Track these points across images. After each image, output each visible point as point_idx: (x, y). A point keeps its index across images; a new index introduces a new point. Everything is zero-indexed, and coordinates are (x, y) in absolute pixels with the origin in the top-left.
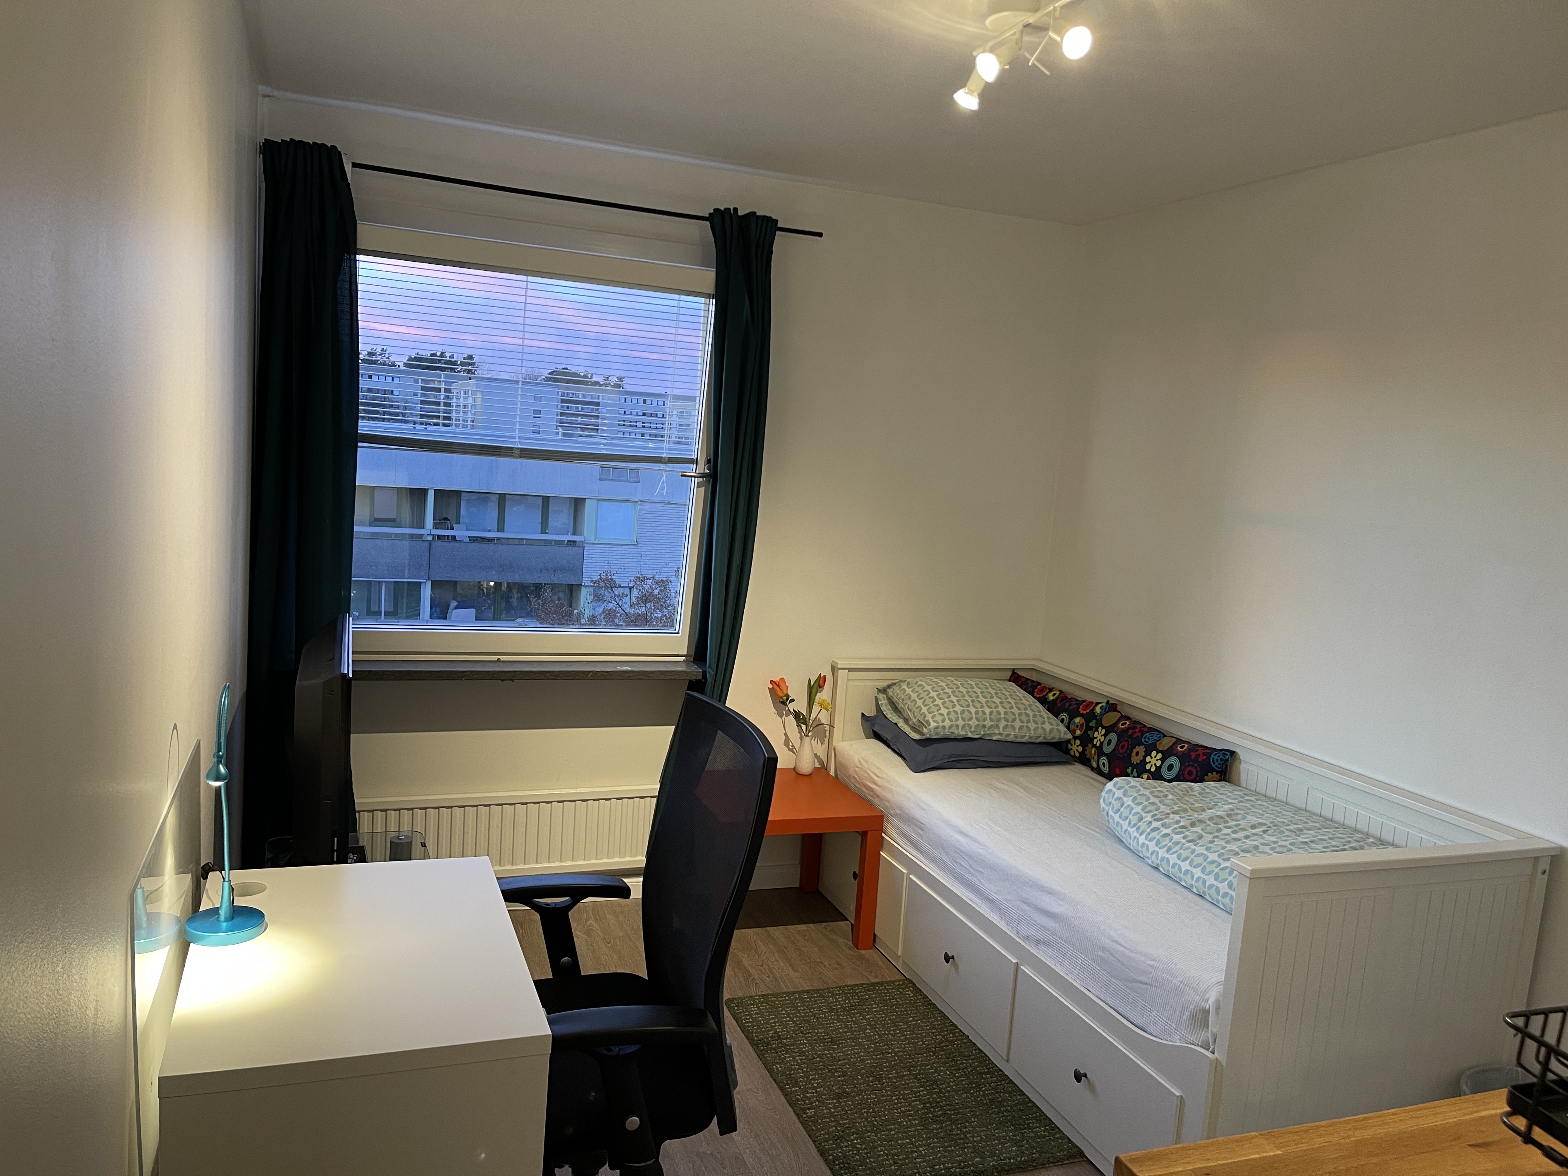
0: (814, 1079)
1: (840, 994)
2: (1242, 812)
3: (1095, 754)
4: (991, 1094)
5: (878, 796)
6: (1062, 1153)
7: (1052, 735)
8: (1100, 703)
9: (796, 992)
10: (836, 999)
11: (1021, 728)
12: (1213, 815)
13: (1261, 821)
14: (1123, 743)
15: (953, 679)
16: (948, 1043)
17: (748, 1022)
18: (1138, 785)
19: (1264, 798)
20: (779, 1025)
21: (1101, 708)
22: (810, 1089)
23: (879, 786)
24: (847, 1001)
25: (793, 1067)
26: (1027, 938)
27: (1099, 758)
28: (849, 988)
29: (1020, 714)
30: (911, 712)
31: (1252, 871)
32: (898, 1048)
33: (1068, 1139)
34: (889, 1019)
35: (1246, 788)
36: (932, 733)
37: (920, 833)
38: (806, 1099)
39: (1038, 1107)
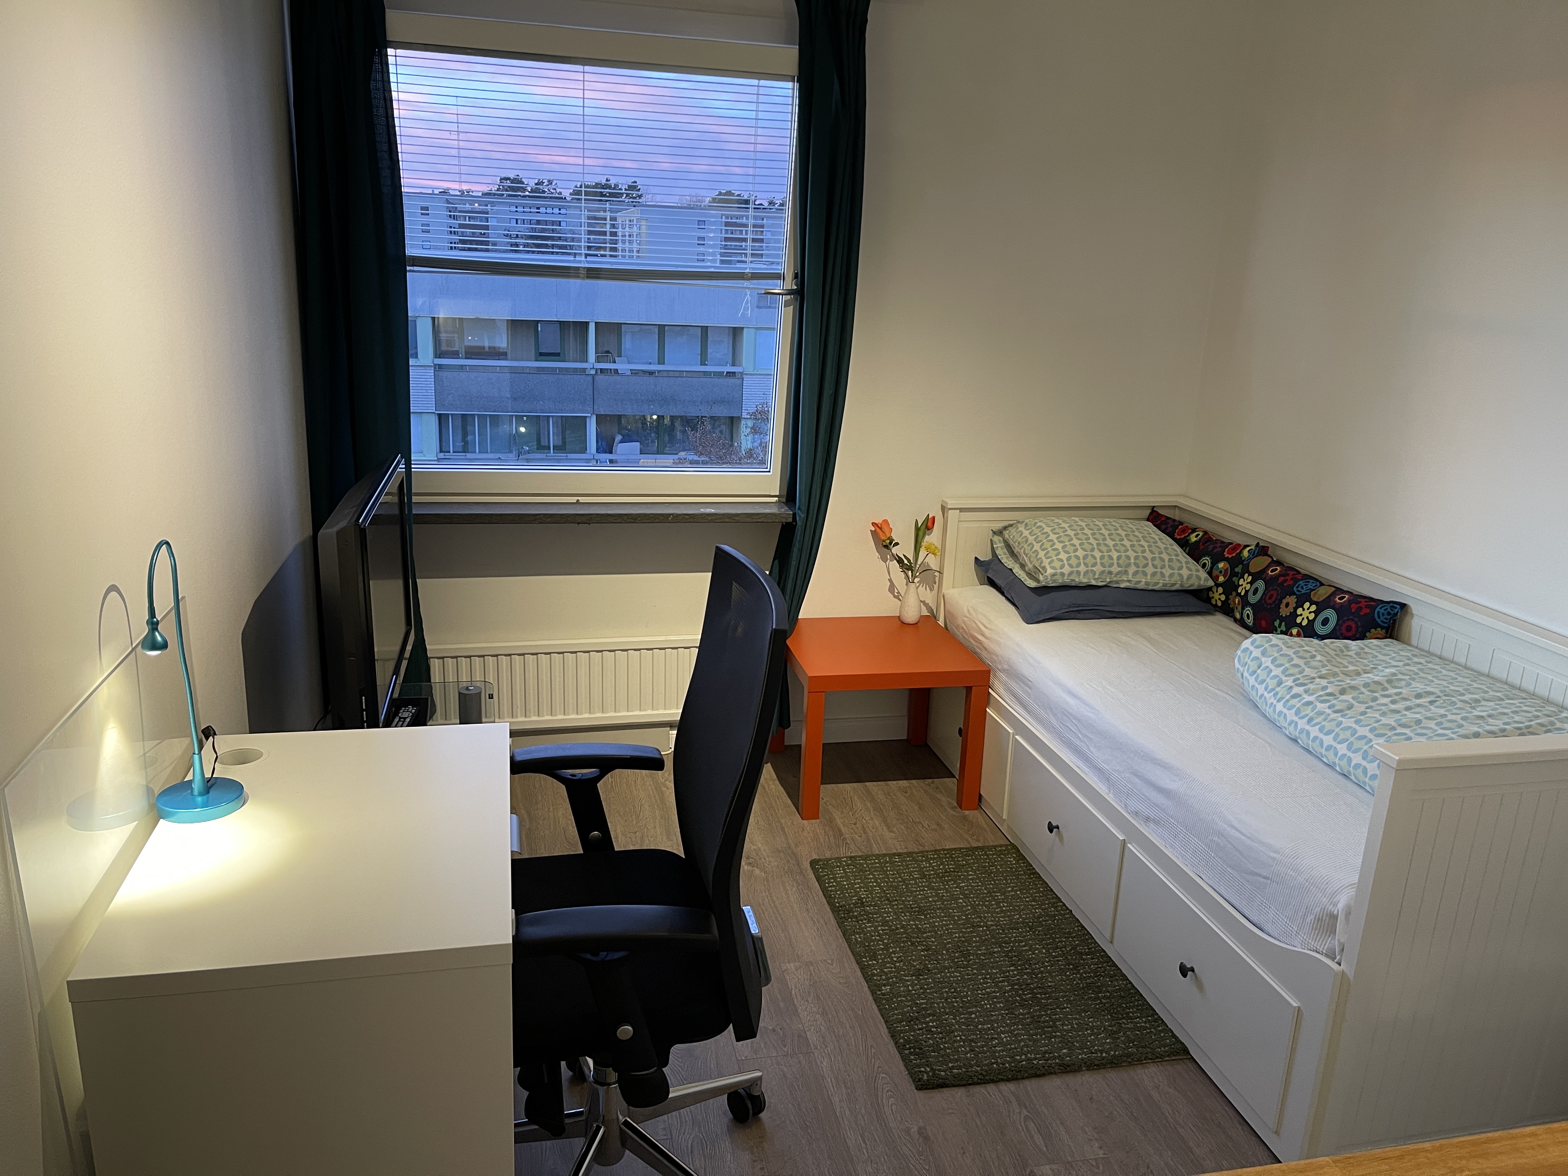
0: (894, 953)
1: (935, 859)
2: (1408, 677)
3: (1239, 604)
4: (1089, 977)
5: (986, 649)
6: (1162, 1049)
7: (1191, 582)
8: (1248, 546)
9: (887, 854)
10: (930, 864)
11: (1154, 574)
12: (1369, 681)
13: (1429, 689)
14: (1272, 592)
15: (1077, 519)
16: (1047, 918)
17: (831, 886)
18: (1280, 643)
19: (1437, 660)
20: (865, 891)
21: (1249, 551)
22: (889, 963)
23: (987, 638)
24: (941, 867)
25: (874, 938)
26: (1136, 814)
27: (1243, 609)
28: (945, 852)
29: (1153, 559)
30: (1027, 556)
31: (1400, 762)
32: (992, 921)
33: (1172, 1032)
34: (985, 889)
35: (1417, 648)
36: (1049, 580)
37: (1028, 693)
38: (882, 974)
39: (1141, 995)
